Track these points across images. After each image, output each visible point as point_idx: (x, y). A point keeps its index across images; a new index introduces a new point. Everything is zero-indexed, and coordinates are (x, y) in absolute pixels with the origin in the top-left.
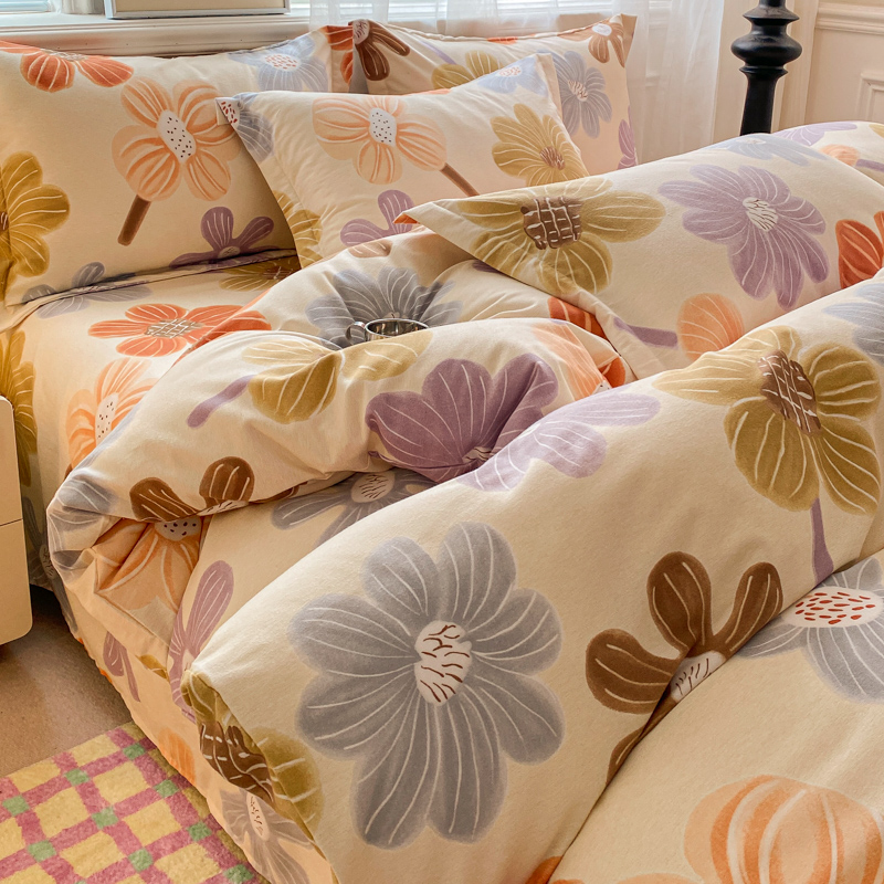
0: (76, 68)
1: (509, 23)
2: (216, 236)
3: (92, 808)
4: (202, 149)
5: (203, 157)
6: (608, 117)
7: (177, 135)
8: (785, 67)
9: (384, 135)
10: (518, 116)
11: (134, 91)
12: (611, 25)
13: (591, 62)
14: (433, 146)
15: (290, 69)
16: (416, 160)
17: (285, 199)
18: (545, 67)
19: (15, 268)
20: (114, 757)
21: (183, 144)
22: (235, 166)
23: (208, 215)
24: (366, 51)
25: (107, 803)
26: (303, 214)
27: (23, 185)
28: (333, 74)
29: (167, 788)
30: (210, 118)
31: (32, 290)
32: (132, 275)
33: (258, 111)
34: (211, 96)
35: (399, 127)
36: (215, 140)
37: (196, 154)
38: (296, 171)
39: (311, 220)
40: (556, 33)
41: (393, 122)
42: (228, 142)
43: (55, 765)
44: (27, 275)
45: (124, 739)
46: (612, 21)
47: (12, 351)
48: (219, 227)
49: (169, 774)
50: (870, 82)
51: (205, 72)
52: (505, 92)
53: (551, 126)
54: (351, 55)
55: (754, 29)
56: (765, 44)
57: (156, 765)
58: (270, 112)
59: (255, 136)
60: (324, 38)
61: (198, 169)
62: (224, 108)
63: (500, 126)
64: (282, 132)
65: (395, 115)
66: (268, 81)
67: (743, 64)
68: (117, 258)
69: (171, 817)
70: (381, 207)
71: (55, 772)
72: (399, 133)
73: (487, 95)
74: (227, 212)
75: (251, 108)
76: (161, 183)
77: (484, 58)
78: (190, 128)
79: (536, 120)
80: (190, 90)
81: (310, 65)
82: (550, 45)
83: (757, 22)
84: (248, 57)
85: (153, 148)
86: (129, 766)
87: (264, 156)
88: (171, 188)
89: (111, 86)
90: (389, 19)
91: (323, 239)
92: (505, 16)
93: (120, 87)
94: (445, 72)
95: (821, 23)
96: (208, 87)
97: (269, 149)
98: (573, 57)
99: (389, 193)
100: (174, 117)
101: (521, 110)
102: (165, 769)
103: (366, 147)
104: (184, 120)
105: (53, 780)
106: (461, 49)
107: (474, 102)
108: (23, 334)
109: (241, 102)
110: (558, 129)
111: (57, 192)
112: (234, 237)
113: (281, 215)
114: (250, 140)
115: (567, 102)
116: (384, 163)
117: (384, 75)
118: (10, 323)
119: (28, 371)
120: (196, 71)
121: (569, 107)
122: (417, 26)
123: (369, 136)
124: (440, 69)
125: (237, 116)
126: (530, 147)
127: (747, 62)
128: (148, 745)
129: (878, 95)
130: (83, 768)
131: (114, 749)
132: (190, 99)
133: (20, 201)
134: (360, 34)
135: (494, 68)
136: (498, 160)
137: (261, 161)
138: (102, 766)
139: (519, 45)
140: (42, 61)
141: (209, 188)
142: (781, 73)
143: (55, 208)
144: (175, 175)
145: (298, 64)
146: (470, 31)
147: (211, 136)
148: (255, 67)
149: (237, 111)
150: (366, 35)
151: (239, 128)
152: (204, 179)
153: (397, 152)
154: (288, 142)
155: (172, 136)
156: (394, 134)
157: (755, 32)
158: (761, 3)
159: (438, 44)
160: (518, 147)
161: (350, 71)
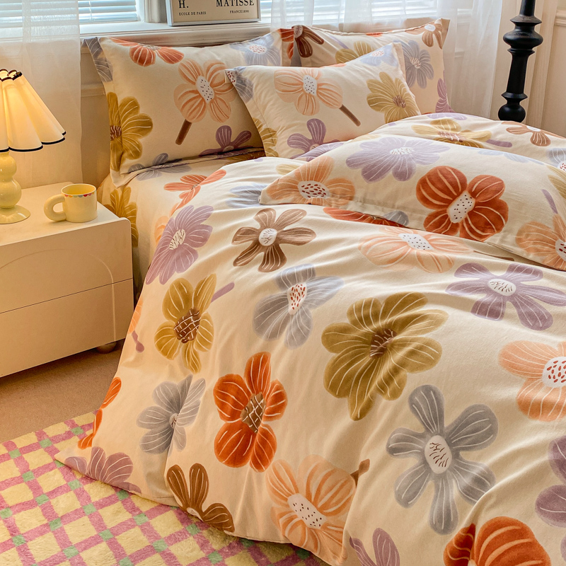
0: (157, 54)
1: (378, 24)
2: (223, 140)
4: (218, 96)
5: (218, 100)
6: (431, 76)
7: (206, 89)
8: (534, 49)
9: (311, 89)
10: (381, 79)
11: (185, 66)
12: (435, 25)
13: (423, 46)
14: (336, 96)
15: (262, 53)
16: (327, 103)
17: (259, 122)
18: (397, 50)
19: (125, 155)
21: (208, 93)
22: (233, 104)
23: (219, 130)
24: (300, 42)
26: (268, 130)
27: (130, 113)
28: (283, 54)
30: (221, 80)
31: (133, 166)
32: (180, 160)
33: (246, 76)
34: (222, 68)
35: (319, 85)
36: (226, 90)
37: (214, 99)
38: (265, 107)
39: (272, 133)
40: (404, 30)
41: (315, 83)
42: (230, 93)
44: (130, 159)
46: (436, 23)
47: (125, 196)
48: (224, 136)
51: (219, 55)
52: (375, 65)
53: (399, 84)
54: (292, 45)
55: (516, 28)
56: (522, 37)
58: (252, 77)
59: (244, 89)
60: (278, 35)
61: (216, 109)
62: (229, 74)
63: (372, 84)
64: (259, 87)
65: (316, 79)
66: (251, 60)
67: (510, 47)
68: (175, 151)
70: (309, 127)
72: (318, 89)
73: (365, 67)
74: (229, 128)
75: (242, 75)
76: (197, 113)
77: (364, 45)
78: (212, 85)
79: (391, 81)
80: (212, 65)
81: (272, 51)
82: (401, 37)
83: (518, 24)
84: (240, 46)
85: (193, 95)
87: (248, 100)
88: (201, 117)
89: (173, 63)
90: (314, 24)
91: (278, 143)
92: (376, 21)
93: (178, 64)
94: (343, 53)
95: (558, 22)
96: (221, 63)
97: (251, 96)
98: (413, 44)
99: (313, 120)
100: (204, 80)
101: (383, 75)
103: (302, 96)
104: (209, 81)
106: (352, 40)
107: (358, 71)
108: (129, 188)
109: (238, 71)
110: (403, 86)
111: (147, 117)
112: (232, 141)
113: (256, 131)
114: (242, 91)
115: (409, 69)
116: (310, 102)
117: (309, 54)
118: (123, 183)
119: (133, 207)
120: (215, 55)
121: (410, 71)
122: (328, 27)
123: (303, 90)
124: (340, 52)
125: (235, 79)
126: (387, 95)
127: (512, 47)
132: (213, 69)
133: (128, 121)
134: (297, 32)
135: (370, 51)
136: (370, 103)
137: (246, 102)
139: (384, 37)
140: (140, 50)
141: (220, 116)
142: (532, 52)
143: (145, 125)
144: (205, 107)
145: (266, 50)
146: (356, 29)
147: (222, 89)
148: (244, 52)
149: (235, 76)
150: (301, 33)
151: (236, 85)
152: (218, 111)
153: (317, 98)
154: (261, 93)
155: (203, 89)
156: (316, 89)
157: (517, 30)
158: (520, 13)
159: (339, 37)
160: (381, 96)
161: (292, 53)
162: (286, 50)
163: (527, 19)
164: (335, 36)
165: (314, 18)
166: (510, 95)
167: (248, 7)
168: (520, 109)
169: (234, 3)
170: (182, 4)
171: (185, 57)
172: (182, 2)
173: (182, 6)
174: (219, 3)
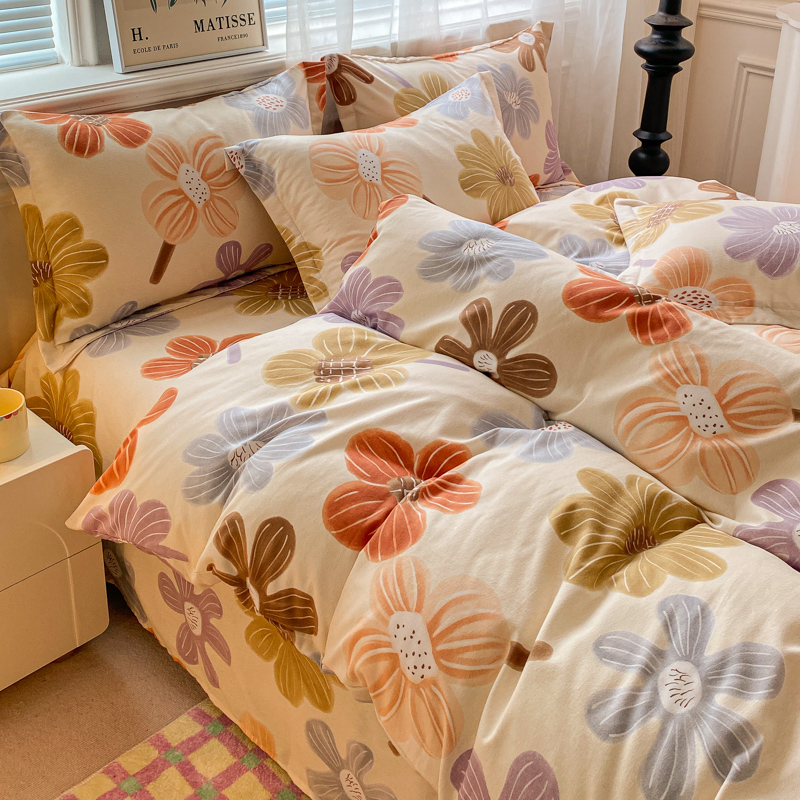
0: (105, 133)
1: (449, 38)
2: (227, 264)
3: (194, 784)
4: (216, 194)
5: (217, 201)
6: (536, 120)
7: (194, 184)
8: (680, 64)
9: (371, 175)
10: (475, 141)
11: (155, 149)
12: (534, 33)
13: (521, 72)
14: (412, 181)
15: (279, 109)
17: (288, 232)
18: (487, 84)
19: (62, 311)
20: (201, 734)
21: (199, 191)
22: (242, 205)
23: (222, 249)
24: (335, 81)
25: (205, 778)
26: (305, 245)
27: (66, 240)
28: (311, 105)
29: (251, 761)
30: (219, 166)
31: (78, 330)
33: (262, 157)
34: (219, 145)
35: (383, 165)
36: (225, 184)
37: (210, 199)
38: (297, 209)
39: (313, 252)
40: (489, 45)
41: (377, 162)
42: (234, 187)
43: (152, 748)
44: (72, 317)
45: (203, 717)
46: (534, 29)
47: (69, 386)
48: (230, 257)
49: (250, 747)
50: (744, 65)
51: (210, 122)
52: (462, 118)
53: (501, 147)
54: (324, 86)
55: (653, 33)
56: (665, 48)
57: (237, 740)
58: (272, 159)
59: (258, 178)
60: (301, 74)
61: (214, 217)
62: (231, 156)
63: (463, 153)
64: (285, 176)
65: (378, 154)
66: (266, 125)
67: (644, 61)
68: (148, 293)
69: (260, 786)
71: (155, 754)
72: (383, 172)
73: (448, 123)
74: (236, 245)
75: (254, 155)
76: (184, 226)
77: (435, 79)
78: (205, 177)
79: (490, 143)
80: (202, 141)
81: (294, 103)
82: (486, 59)
83: (657, 28)
84: (240, 99)
85: (175, 198)
86: (214, 742)
87: (267, 196)
88: (190, 234)
89: (136, 146)
90: (353, 47)
91: (325, 268)
92: (445, 32)
93: (143, 147)
94: (404, 95)
95: (702, 12)
96: (215, 137)
97: (272, 189)
98: (506, 69)
100: (191, 169)
101: (478, 135)
102: (245, 742)
103: (358, 187)
104: (198, 170)
105: (154, 761)
106: (415, 70)
107: (439, 132)
108: (76, 372)
109: (246, 149)
111: (97, 246)
112: (242, 263)
113: (284, 247)
114: (255, 182)
115: (504, 112)
116: (373, 196)
118: (62, 362)
119: (88, 406)
120: (202, 121)
121: (506, 114)
122: (374, 52)
123: (359, 177)
124: (400, 93)
125: (243, 163)
126: (487, 169)
127: (648, 61)
128: (225, 720)
129: (751, 77)
130: (177, 748)
131: (198, 728)
132: (202, 150)
133: (64, 254)
135: (445, 88)
136: (464, 186)
137: (264, 199)
138: (192, 745)
139: (464, 59)
140: (75, 129)
141: (222, 227)
142: (678, 70)
143: (96, 259)
144: (195, 215)
145: (285, 104)
146: (417, 51)
147: (222, 181)
148: (250, 112)
149: (243, 158)
150: (336, 67)
151: (246, 173)
152: (217, 221)
153: (382, 188)
154: (290, 185)
155: (188, 185)
156: (380, 173)
157: (655, 36)
158: (660, 10)
159: (395, 68)
160: (478, 172)
161: (324, 101)
162: (314, 96)
163: (672, 20)
164: (388, 66)
165: (355, 37)
166: (645, 135)
167: (247, 29)
168: (661, 156)
169: (224, 23)
170: (137, 34)
171: (154, 133)
172: (137, 31)
173: (138, 37)
174: (199, 26)
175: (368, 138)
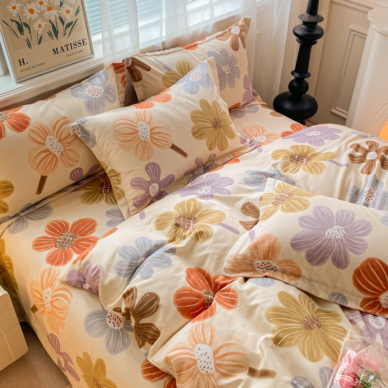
0: (6, 126)
2: (76, 178)
4: (66, 148)
5: (67, 151)
6: (239, 77)
7: (54, 146)
9: (145, 136)
10: (201, 107)
11: (33, 131)
12: (240, 26)
13: (231, 52)
14: (166, 136)
15: (100, 95)
16: (160, 146)
17: (104, 164)
18: (211, 65)
21: (58, 149)
22: (81, 151)
23: (72, 172)
24: (131, 70)
26: (113, 171)
28: (118, 85)
30: (67, 134)
33: (89, 129)
34: (67, 123)
35: (151, 130)
36: (71, 142)
37: (64, 151)
38: (108, 155)
39: (117, 174)
40: (214, 35)
41: (148, 128)
42: (76, 143)
46: (240, 24)
47: (1, 247)
48: (77, 174)
50: (352, 30)
51: (62, 109)
52: (195, 93)
54: (125, 75)
56: (308, 33)
58: (94, 129)
59: (88, 138)
60: (112, 71)
62: (74, 128)
63: (195, 116)
64: (101, 139)
65: (149, 124)
66: (90, 106)
70: (147, 171)
72: (151, 134)
73: (187, 97)
74: (80, 169)
75: (85, 127)
76: (51, 167)
77: (184, 64)
78: (60, 141)
79: (208, 105)
80: (57, 123)
81: (107, 90)
82: (213, 46)
84: (79, 90)
85: (44, 154)
87: (93, 146)
88: (54, 169)
89: (22, 131)
90: (141, 48)
91: (123, 183)
93: (26, 131)
94: (167, 76)
95: (333, 0)
96: (64, 118)
97: (95, 143)
98: (223, 52)
99: (149, 164)
100: (52, 138)
101: (203, 103)
103: (138, 144)
104: (57, 137)
107: (182, 104)
108: (3, 240)
109: (81, 124)
111: (7, 182)
112: (83, 175)
114: (87, 140)
116: (146, 148)
117: (140, 79)
119: (9, 259)
122: (152, 50)
123: (139, 138)
124: (165, 75)
125: (79, 131)
126: (207, 122)
134: (128, 63)
135: (189, 69)
136: (194, 134)
137: (92, 148)
139: (199, 49)
141: (71, 162)
143: (7, 188)
144: (56, 162)
145: (103, 91)
147: (69, 141)
148: (84, 99)
149: (79, 129)
150: (131, 64)
151: (81, 136)
152: (68, 160)
153: (151, 143)
154: (104, 143)
155: (52, 146)
156: (149, 135)
157: (304, 26)
158: (307, 12)
160: (202, 125)
161: (125, 83)
162: (119, 81)
163: (313, 19)
166: (297, 75)
167: (82, 47)
168: (305, 84)
169: (69, 47)
170: (22, 62)
171: (32, 122)
172: (21, 61)
173: (22, 63)
174: (56, 51)
175: (145, 112)
